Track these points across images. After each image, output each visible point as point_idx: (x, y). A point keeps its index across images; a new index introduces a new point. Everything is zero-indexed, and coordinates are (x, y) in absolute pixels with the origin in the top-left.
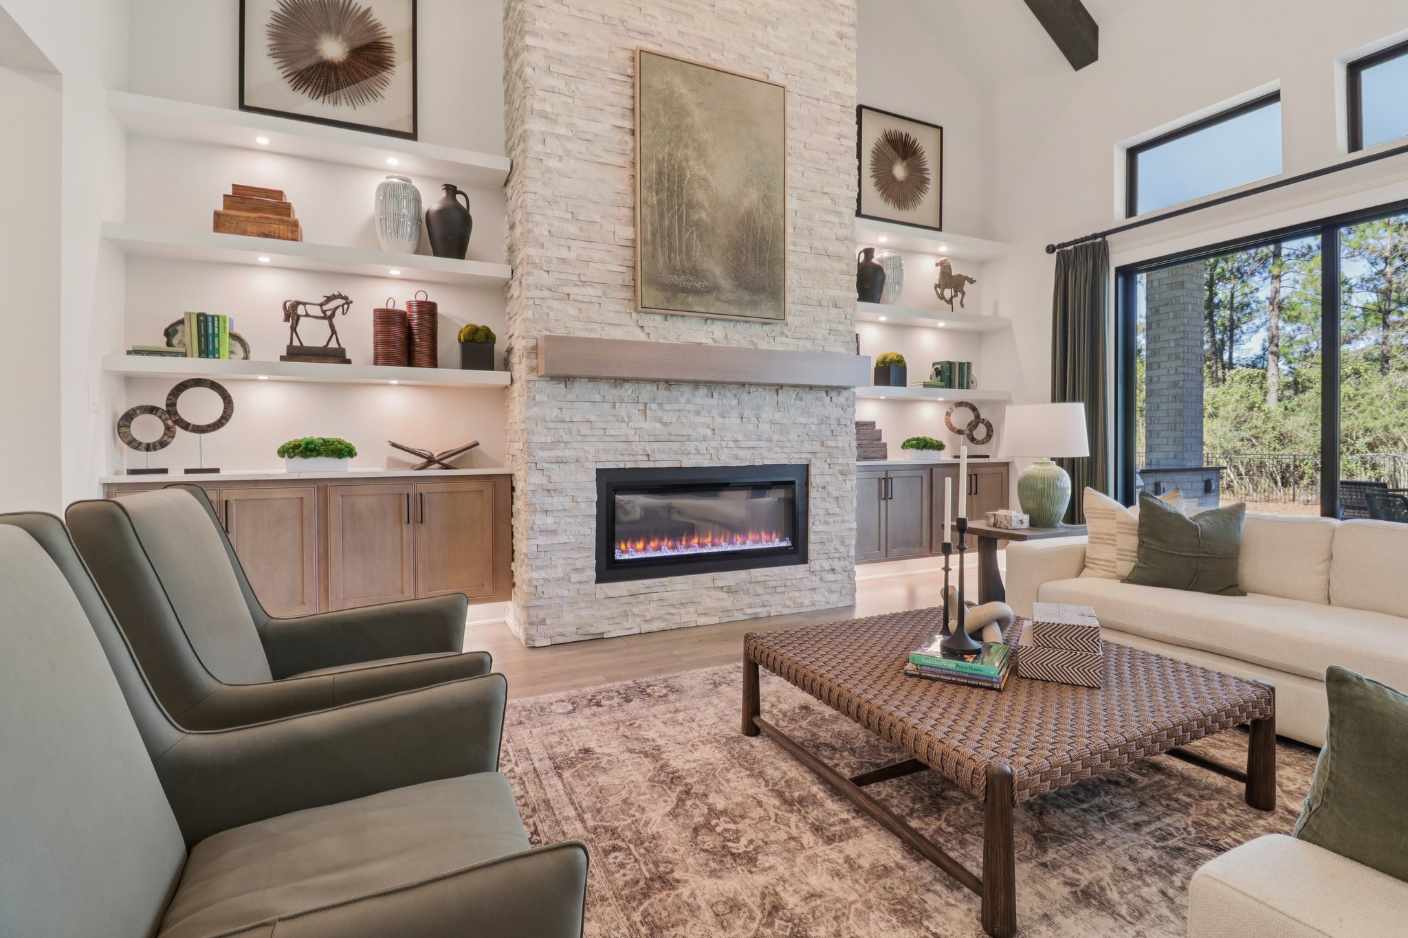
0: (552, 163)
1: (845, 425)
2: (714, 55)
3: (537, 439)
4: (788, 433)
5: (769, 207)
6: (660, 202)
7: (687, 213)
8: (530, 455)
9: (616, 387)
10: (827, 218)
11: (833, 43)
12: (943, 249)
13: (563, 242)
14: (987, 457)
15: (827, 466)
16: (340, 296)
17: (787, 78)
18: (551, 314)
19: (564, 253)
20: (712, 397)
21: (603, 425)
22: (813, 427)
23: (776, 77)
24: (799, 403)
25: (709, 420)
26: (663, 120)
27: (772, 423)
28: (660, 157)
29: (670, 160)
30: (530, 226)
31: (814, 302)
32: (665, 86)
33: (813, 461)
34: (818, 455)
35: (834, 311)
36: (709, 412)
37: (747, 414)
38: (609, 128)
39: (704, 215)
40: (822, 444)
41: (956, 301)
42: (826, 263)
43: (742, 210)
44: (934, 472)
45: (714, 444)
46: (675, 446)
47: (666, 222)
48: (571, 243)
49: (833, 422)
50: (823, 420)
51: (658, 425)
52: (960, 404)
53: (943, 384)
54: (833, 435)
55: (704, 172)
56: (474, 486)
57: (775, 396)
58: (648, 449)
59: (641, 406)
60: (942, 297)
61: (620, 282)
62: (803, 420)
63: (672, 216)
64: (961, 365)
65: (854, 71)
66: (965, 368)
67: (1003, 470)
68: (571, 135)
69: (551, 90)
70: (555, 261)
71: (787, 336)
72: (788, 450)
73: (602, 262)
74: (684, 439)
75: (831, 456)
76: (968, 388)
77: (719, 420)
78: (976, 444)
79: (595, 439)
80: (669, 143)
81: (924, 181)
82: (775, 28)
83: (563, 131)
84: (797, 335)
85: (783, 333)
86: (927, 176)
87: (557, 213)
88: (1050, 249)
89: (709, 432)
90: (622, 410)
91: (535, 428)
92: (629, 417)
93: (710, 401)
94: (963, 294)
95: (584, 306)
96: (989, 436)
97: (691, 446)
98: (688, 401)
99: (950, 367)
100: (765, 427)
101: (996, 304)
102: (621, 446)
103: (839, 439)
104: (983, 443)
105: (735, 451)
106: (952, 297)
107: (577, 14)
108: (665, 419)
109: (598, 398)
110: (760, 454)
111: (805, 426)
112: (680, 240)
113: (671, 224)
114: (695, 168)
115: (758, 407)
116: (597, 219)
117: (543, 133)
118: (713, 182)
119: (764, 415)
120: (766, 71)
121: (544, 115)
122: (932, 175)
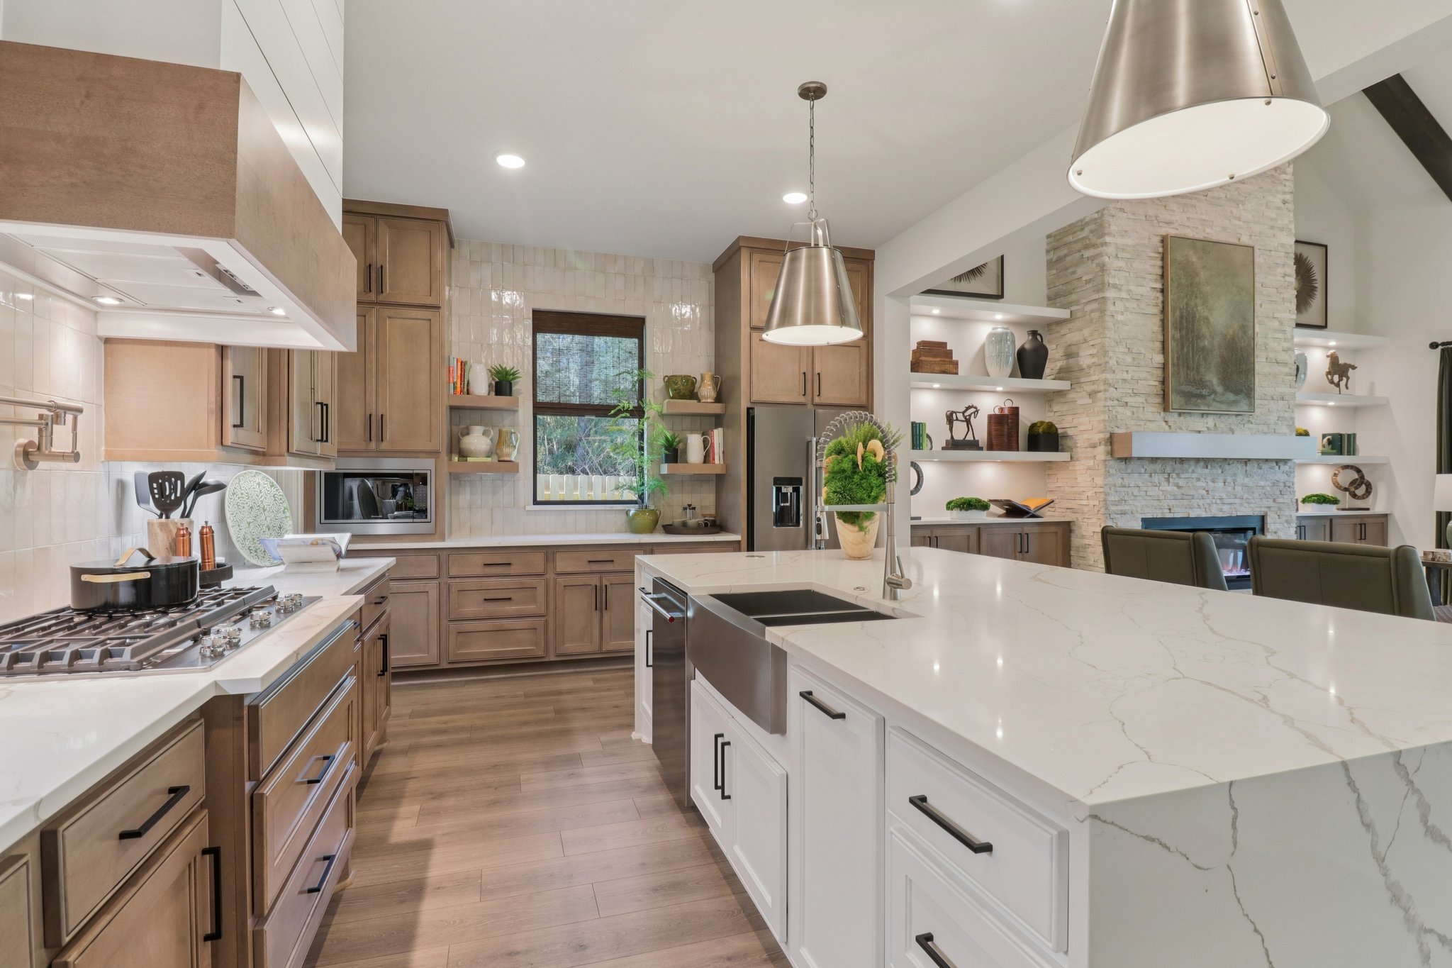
0: (1120, 317)
1: (1289, 487)
2: (1208, 230)
3: (1111, 498)
4: (1253, 493)
5: (1245, 333)
6: (1181, 337)
7: (1197, 342)
8: (1107, 509)
9: (1153, 463)
10: (1277, 335)
11: (1279, 208)
12: (1332, 343)
13: (1124, 368)
14: (1368, 509)
15: (1277, 517)
16: (972, 407)
17: (1251, 238)
18: (1119, 417)
19: (1125, 376)
20: (1207, 468)
21: (1145, 489)
22: (1268, 488)
23: (1245, 240)
24: (1260, 471)
25: (1204, 484)
26: (1183, 281)
27: (1243, 486)
28: (1182, 306)
29: (1187, 308)
30: (1107, 359)
31: (1269, 398)
32: (1184, 258)
33: (1269, 513)
34: (1272, 509)
35: (1281, 403)
36: (1205, 478)
37: (1229, 479)
38: (1149, 289)
39: (1206, 343)
40: (1274, 501)
41: (1343, 383)
42: (1276, 369)
43: (1229, 337)
44: (1334, 521)
45: (1208, 501)
46: (1185, 502)
47: (1185, 349)
48: (1128, 368)
49: (1282, 484)
50: (1276, 483)
51: (1175, 488)
52: (1346, 467)
53: (1335, 451)
54: (1281, 494)
55: (1206, 314)
56: (1053, 529)
57: (1244, 467)
58: (1170, 505)
59: (1166, 476)
60: (1332, 382)
61: (1155, 392)
62: (1262, 483)
63: (1188, 346)
64: (1349, 436)
65: (1292, 226)
66: (1351, 438)
67: (1383, 520)
68: (1129, 297)
69: (1120, 270)
70: (1120, 381)
71: (1252, 423)
72: (1251, 505)
73: (1145, 379)
74: (1191, 497)
75: (1280, 509)
76: (1354, 454)
77: (1211, 484)
78: (1358, 499)
79: (1141, 498)
80: (1187, 296)
81: (1314, 289)
82: (1244, 204)
83: (1124, 295)
84: (1258, 422)
85: (1249, 421)
86: (1316, 285)
87: (1121, 350)
88: (1434, 346)
89: (1205, 492)
90: (1156, 478)
91: (1109, 491)
92: (1159, 483)
93: (1206, 471)
94: (1348, 378)
95: (1135, 410)
96: (1368, 492)
97: (1195, 502)
98: (1193, 472)
99: (1341, 438)
100: (1238, 488)
101: (1372, 385)
102: (1156, 503)
103: (1285, 497)
104: (1364, 498)
105: (1220, 506)
106: (1339, 381)
107: (1132, 217)
108: (1181, 484)
109: (1143, 471)
110: (1235, 508)
111: (1263, 487)
112: (1193, 361)
113: (1188, 350)
114: (1201, 311)
115: (1235, 475)
116: (1143, 351)
117: (1114, 298)
118: (1211, 320)
119: (1238, 480)
120: (1239, 236)
121: (1115, 286)
122: (1319, 284)
